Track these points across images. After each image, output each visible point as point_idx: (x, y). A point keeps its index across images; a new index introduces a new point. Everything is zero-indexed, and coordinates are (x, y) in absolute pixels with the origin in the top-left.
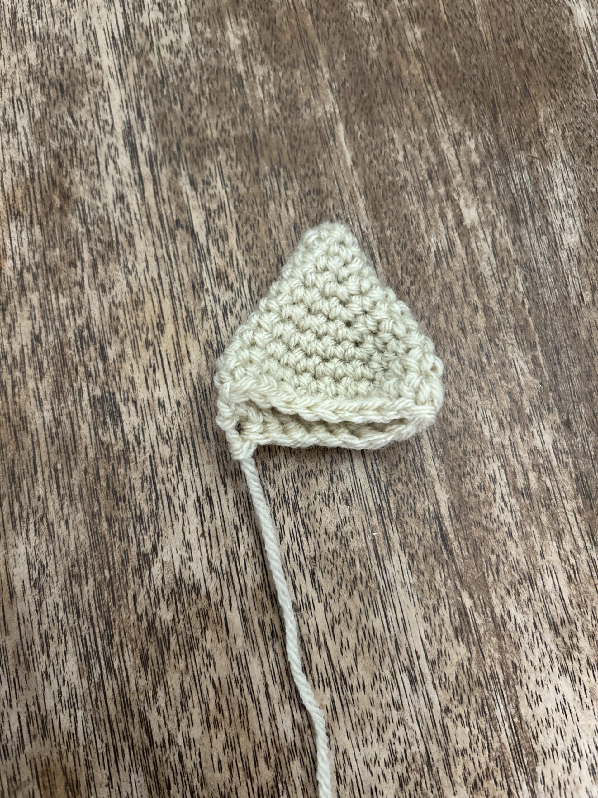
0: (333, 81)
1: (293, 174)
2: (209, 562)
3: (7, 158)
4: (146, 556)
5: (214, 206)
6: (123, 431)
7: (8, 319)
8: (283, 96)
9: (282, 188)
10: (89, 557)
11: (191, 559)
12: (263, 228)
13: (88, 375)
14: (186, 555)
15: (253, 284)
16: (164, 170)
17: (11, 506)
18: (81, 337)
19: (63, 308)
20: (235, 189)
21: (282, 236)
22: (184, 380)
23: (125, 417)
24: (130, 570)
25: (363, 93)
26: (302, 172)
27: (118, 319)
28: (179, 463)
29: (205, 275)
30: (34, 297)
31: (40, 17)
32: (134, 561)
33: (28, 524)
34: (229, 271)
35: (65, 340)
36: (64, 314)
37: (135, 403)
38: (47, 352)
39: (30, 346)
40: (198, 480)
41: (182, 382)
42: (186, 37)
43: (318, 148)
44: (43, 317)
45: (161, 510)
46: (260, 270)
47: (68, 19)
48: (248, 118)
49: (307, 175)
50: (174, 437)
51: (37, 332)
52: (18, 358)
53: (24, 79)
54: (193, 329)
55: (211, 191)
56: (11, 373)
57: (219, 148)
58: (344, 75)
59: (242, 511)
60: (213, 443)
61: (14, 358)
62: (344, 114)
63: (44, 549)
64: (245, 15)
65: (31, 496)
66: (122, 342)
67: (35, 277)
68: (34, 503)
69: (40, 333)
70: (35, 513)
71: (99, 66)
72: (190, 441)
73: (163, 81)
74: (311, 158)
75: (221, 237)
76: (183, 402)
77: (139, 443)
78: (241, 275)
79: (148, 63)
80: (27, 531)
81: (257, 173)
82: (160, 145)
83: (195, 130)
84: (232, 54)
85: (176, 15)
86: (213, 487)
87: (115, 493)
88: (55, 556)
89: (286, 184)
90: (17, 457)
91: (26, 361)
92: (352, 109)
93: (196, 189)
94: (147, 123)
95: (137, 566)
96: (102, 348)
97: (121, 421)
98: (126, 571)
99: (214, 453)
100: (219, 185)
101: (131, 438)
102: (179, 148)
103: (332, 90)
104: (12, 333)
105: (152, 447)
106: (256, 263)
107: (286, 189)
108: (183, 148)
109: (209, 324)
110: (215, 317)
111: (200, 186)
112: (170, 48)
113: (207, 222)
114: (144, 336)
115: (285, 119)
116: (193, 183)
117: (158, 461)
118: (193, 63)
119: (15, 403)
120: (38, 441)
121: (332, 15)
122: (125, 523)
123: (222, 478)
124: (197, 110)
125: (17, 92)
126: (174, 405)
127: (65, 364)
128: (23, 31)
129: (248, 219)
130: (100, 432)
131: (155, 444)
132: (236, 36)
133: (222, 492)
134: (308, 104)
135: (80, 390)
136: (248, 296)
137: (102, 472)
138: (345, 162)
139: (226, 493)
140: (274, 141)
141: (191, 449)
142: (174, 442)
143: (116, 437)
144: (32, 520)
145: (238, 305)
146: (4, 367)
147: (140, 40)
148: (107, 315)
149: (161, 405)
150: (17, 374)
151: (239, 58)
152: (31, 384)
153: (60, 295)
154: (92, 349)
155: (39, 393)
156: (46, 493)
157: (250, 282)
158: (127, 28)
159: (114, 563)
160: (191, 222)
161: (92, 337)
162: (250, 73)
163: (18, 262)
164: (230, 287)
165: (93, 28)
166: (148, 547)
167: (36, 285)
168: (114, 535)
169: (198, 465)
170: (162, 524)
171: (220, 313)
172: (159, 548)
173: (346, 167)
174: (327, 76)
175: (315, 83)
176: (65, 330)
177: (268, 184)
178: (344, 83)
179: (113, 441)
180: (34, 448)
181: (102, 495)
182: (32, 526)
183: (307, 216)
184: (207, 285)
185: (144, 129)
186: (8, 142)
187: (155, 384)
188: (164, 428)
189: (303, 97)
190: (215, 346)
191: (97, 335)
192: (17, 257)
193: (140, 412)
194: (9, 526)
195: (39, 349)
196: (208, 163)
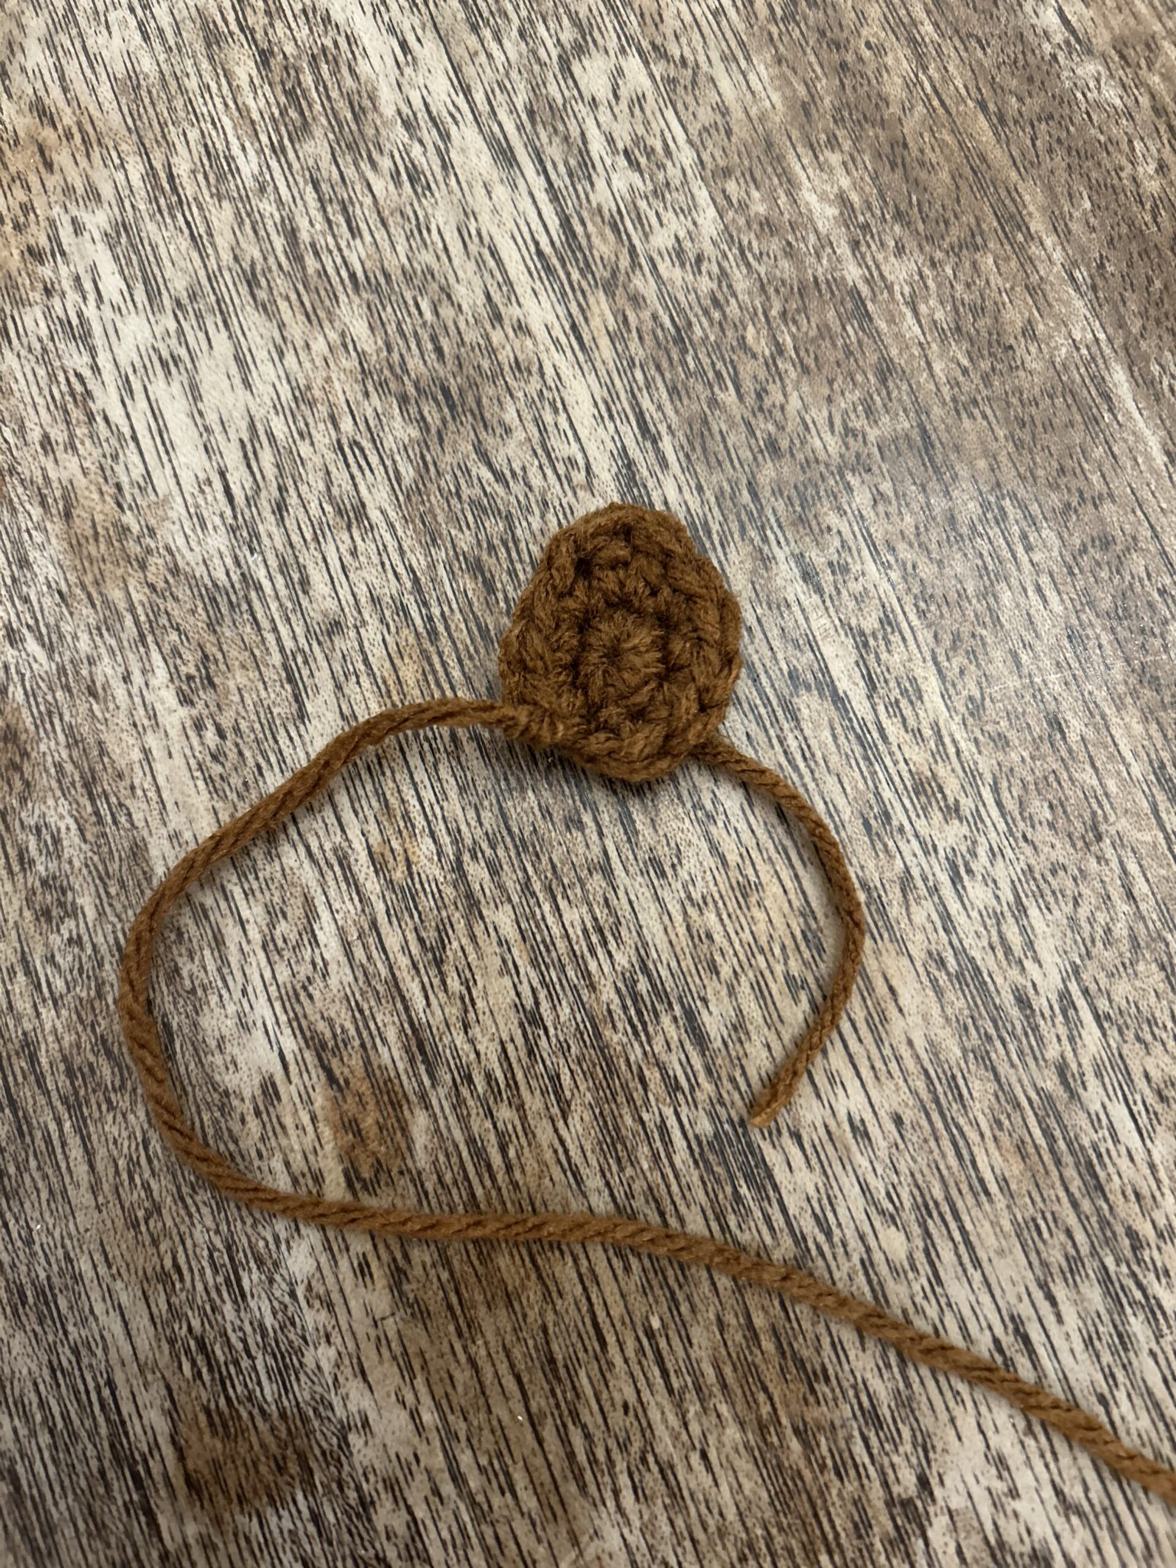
0: (1075, 264)
1: (1034, 508)
2: (1059, 1493)
3: (362, 591)
4: (907, 1504)
5: (870, 622)
6: (784, 1210)
7: (454, 984)
8: (968, 325)
9: (1020, 550)
10: (774, 1531)
11: (1014, 1493)
12: (998, 654)
13: (673, 1087)
14: (1000, 1487)
15: (1005, 795)
16: (733, 556)
17: (565, 1440)
18: (636, 997)
19: (575, 933)
20: (908, 572)
21: (1047, 663)
22: (898, 1059)
23: (780, 1174)
24: (878, 1546)
25: (1150, 281)
26: (1055, 500)
27: (709, 936)
28: (932, 1264)
29: (887, 794)
30: (504, 919)
31: (355, 232)
32: (883, 1523)
33: (613, 1477)
34: (942, 771)
35: (600, 1011)
36: (581, 947)
37: (797, 1137)
38: (564, 1049)
39: (520, 1040)
40: (986, 1299)
41: (893, 1066)
42: (708, 220)
43: (1077, 436)
44: (534, 963)
45: (916, 1386)
46: (1014, 756)
47: (420, 228)
48: (900, 391)
49: (1068, 505)
50: (907, 1204)
51: (529, 1003)
52: (499, 1074)
53: (355, 392)
54: (890, 928)
55: (856, 587)
56: (489, 1114)
57: (849, 477)
58: (1095, 246)
59: (1107, 1358)
60: (1001, 1201)
61: (489, 1077)
62: (1119, 342)
63: (667, 1529)
64: (833, 143)
65: (607, 1407)
66: (732, 992)
67: (494, 869)
68: (616, 1418)
69: (537, 1003)
70: (623, 1447)
71: (521, 328)
72: (945, 1208)
73: (681, 338)
74: (1069, 463)
75: (904, 692)
76: (908, 1116)
77: (829, 1234)
78: (972, 776)
79: (636, 300)
80: (616, 1493)
81: (952, 520)
82: (709, 495)
83: (784, 444)
84: (825, 242)
85: (673, 173)
86: (1025, 1310)
87: (800, 1364)
88: (694, 1542)
89: (1024, 537)
90: (550, 1317)
91: (520, 1076)
92: (1135, 328)
93: (819, 590)
94: (667, 445)
95: (893, 1533)
96: (690, 1015)
97: (776, 1188)
98: (870, 1548)
99: (1007, 1226)
100: (871, 567)
101: (808, 1226)
102: (754, 495)
103: (1077, 289)
104: (471, 1015)
105: (862, 1238)
106: (1001, 742)
107: (1029, 548)
108: (766, 493)
109: (924, 912)
110: (934, 890)
111: (827, 579)
112: (679, 253)
113: (861, 661)
114: (779, 969)
115: (986, 379)
116: (808, 576)
117: (883, 1270)
118: (741, 282)
119: (516, 1186)
120: (592, 1271)
121: (1034, 104)
122: (841, 1434)
123: (1043, 1286)
124: (775, 396)
125: (346, 425)
126: (890, 1126)
127: (611, 1069)
128: (323, 273)
129: (956, 638)
130: (732, 1221)
131: (867, 1229)
132: (823, 197)
133: (1050, 1319)
134: (1029, 332)
135: (663, 1128)
136: (1002, 826)
137: (759, 1321)
138: (1149, 458)
139: (1060, 1320)
140: (973, 437)
141: (953, 1225)
142: (909, 1216)
143: (771, 1228)
144: (621, 1466)
145: (982, 851)
146: (471, 1103)
147: (604, 246)
148: (682, 930)
149: (860, 1131)
150: (505, 1114)
151: (844, 249)
152: (544, 1134)
153: (563, 904)
154: (666, 1020)
155: (566, 1151)
156: (638, 1392)
157: (996, 789)
158: (565, 223)
159: (837, 1536)
160: (826, 670)
161: (659, 991)
162: (877, 280)
163: (446, 840)
164: (953, 811)
165: (486, 239)
166: (907, 1483)
167: (501, 887)
168: (823, 1467)
169: (977, 1263)
170: (927, 1421)
171: (944, 878)
172: (934, 1482)
173: (1153, 470)
174: (1058, 256)
175: (1034, 279)
176: (592, 987)
177: (982, 544)
178: (1101, 266)
179: (768, 1240)
180: (585, 1289)
181: (771, 1375)
182: (624, 1480)
183: (1091, 604)
184: (899, 816)
185: (664, 464)
186: (354, 553)
187: (831, 1080)
188: (879, 1188)
189: (1014, 317)
190: (952, 964)
191: (669, 984)
192: (440, 828)
193: (814, 1158)
194: (571, 1489)
195: (543, 1043)
196: (833, 519)
